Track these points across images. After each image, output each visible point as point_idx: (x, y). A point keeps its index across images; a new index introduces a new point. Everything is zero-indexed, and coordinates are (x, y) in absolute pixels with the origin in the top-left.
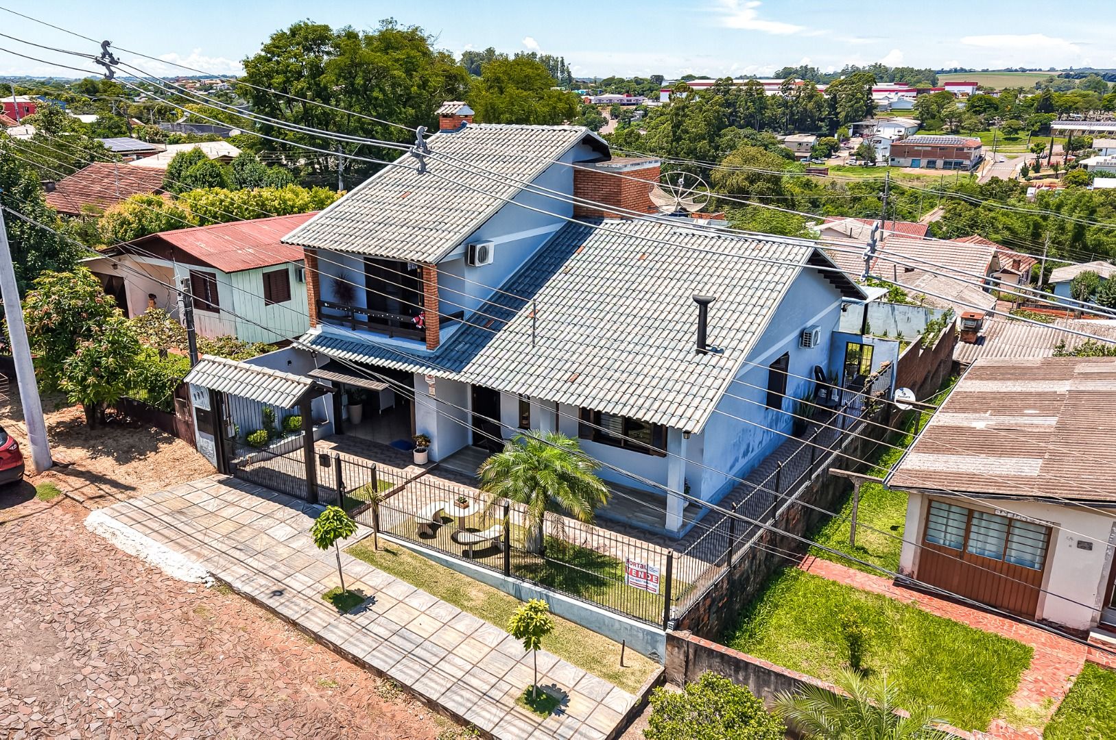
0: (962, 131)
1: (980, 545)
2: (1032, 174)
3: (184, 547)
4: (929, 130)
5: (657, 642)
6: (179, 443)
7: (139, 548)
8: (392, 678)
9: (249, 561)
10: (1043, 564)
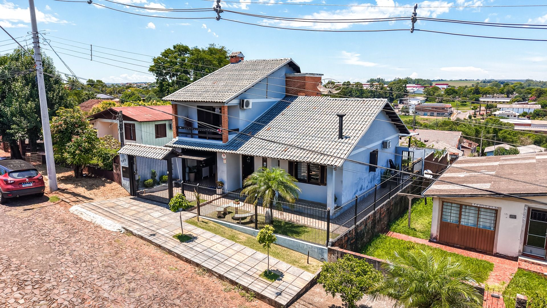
0: (443, 102)
1: (466, 221)
2: (473, 118)
3: (112, 218)
4: (430, 101)
5: (324, 252)
6: (114, 183)
7: (92, 218)
8: (203, 266)
9: (141, 224)
10: (495, 227)
